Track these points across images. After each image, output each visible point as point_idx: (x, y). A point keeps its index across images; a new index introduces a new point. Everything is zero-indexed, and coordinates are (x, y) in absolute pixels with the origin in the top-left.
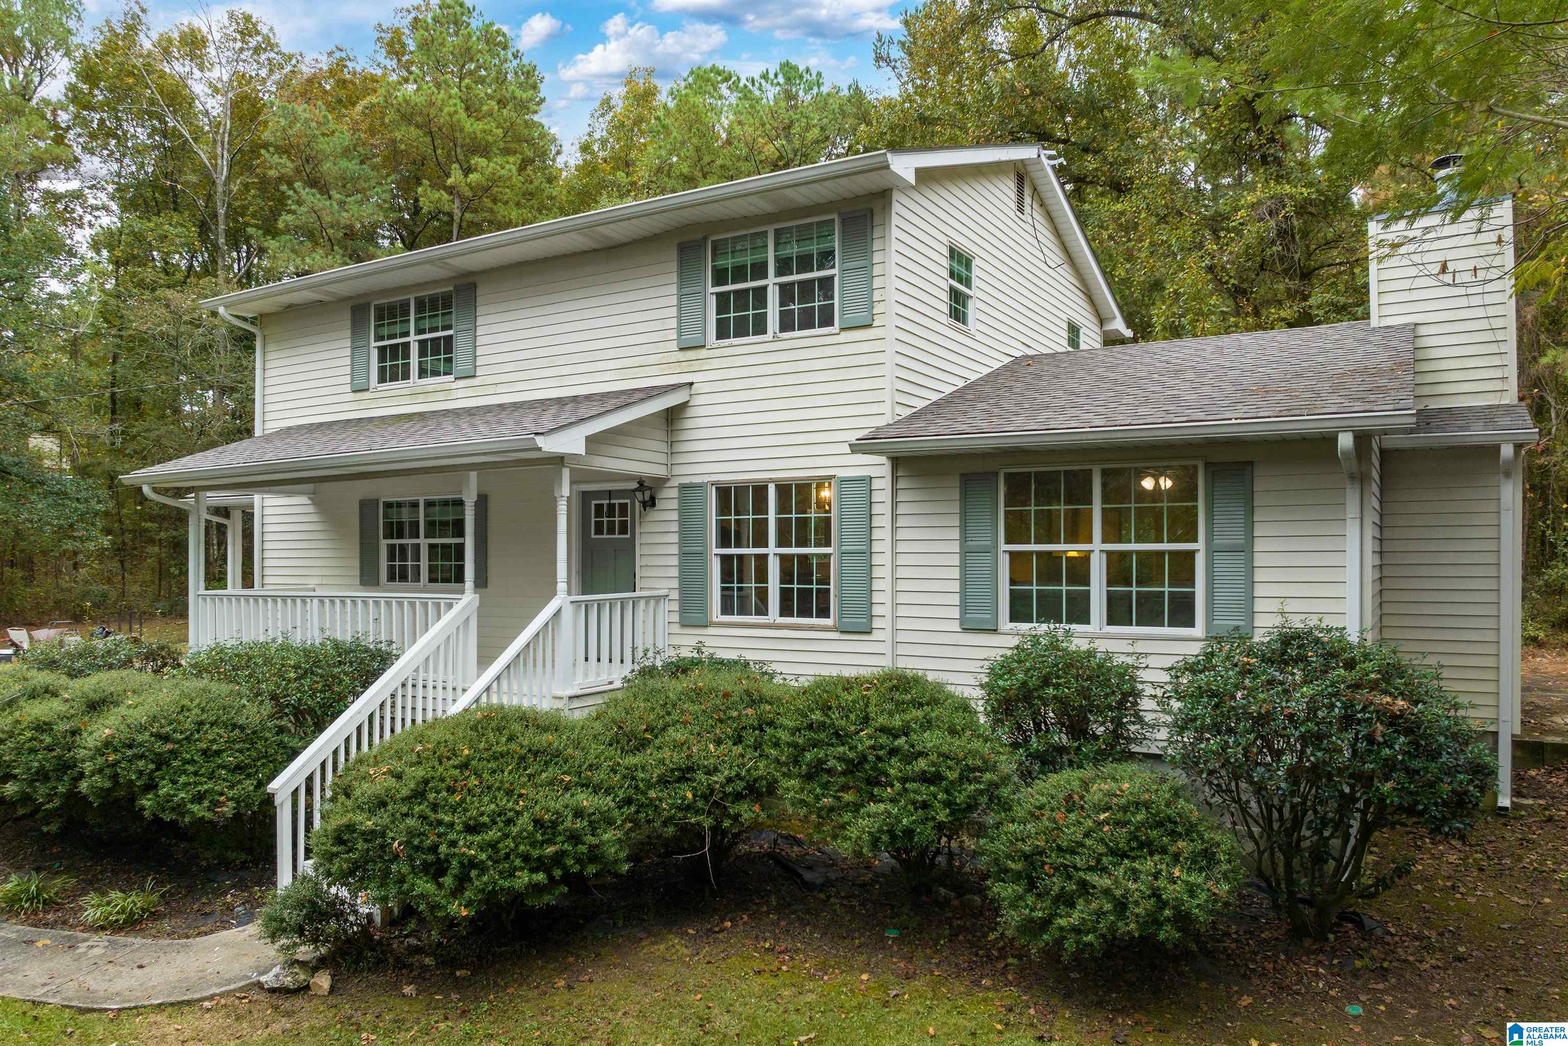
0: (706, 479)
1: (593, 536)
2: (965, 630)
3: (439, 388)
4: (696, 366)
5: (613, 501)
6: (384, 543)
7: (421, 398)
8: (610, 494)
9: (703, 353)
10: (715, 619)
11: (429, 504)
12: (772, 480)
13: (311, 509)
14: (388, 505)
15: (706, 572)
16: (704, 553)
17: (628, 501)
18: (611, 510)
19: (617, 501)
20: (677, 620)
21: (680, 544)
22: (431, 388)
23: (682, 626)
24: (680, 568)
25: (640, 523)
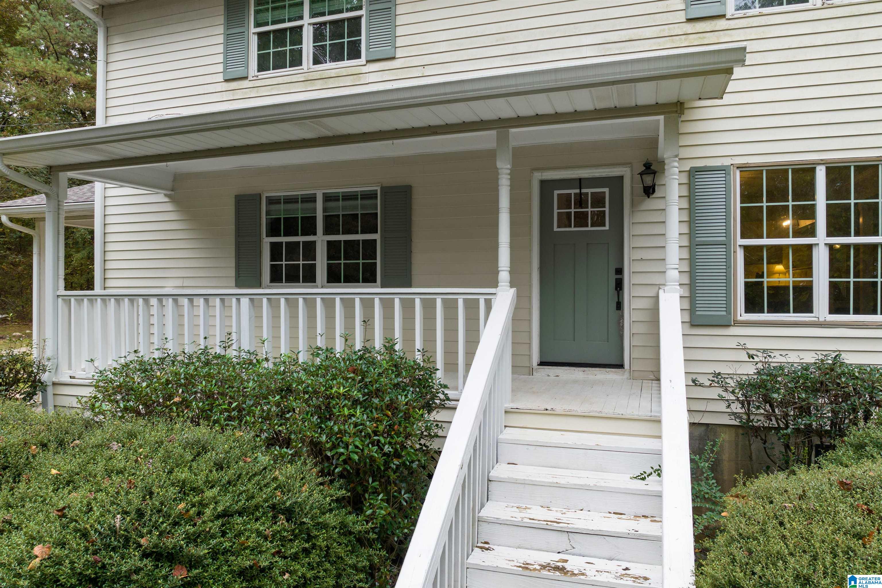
0: (727, 162)
1: (556, 229)
3: (344, 72)
5: (584, 191)
6: (267, 241)
7: (319, 85)
8: (580, 182)
10: (739, 318)
11: (327, 198)
12: (821, 162)
13: (169, 207)
14: (271, 201)
15: (728, 267)
16: (726, 245)
17: (606, 190)
18: (581, 201)
19: (589, 191)
20: (687, 319)
21: (692, 234)
22: (333, 73)
23: (693, 325)
24: (692, 261)
25: (632, 212)
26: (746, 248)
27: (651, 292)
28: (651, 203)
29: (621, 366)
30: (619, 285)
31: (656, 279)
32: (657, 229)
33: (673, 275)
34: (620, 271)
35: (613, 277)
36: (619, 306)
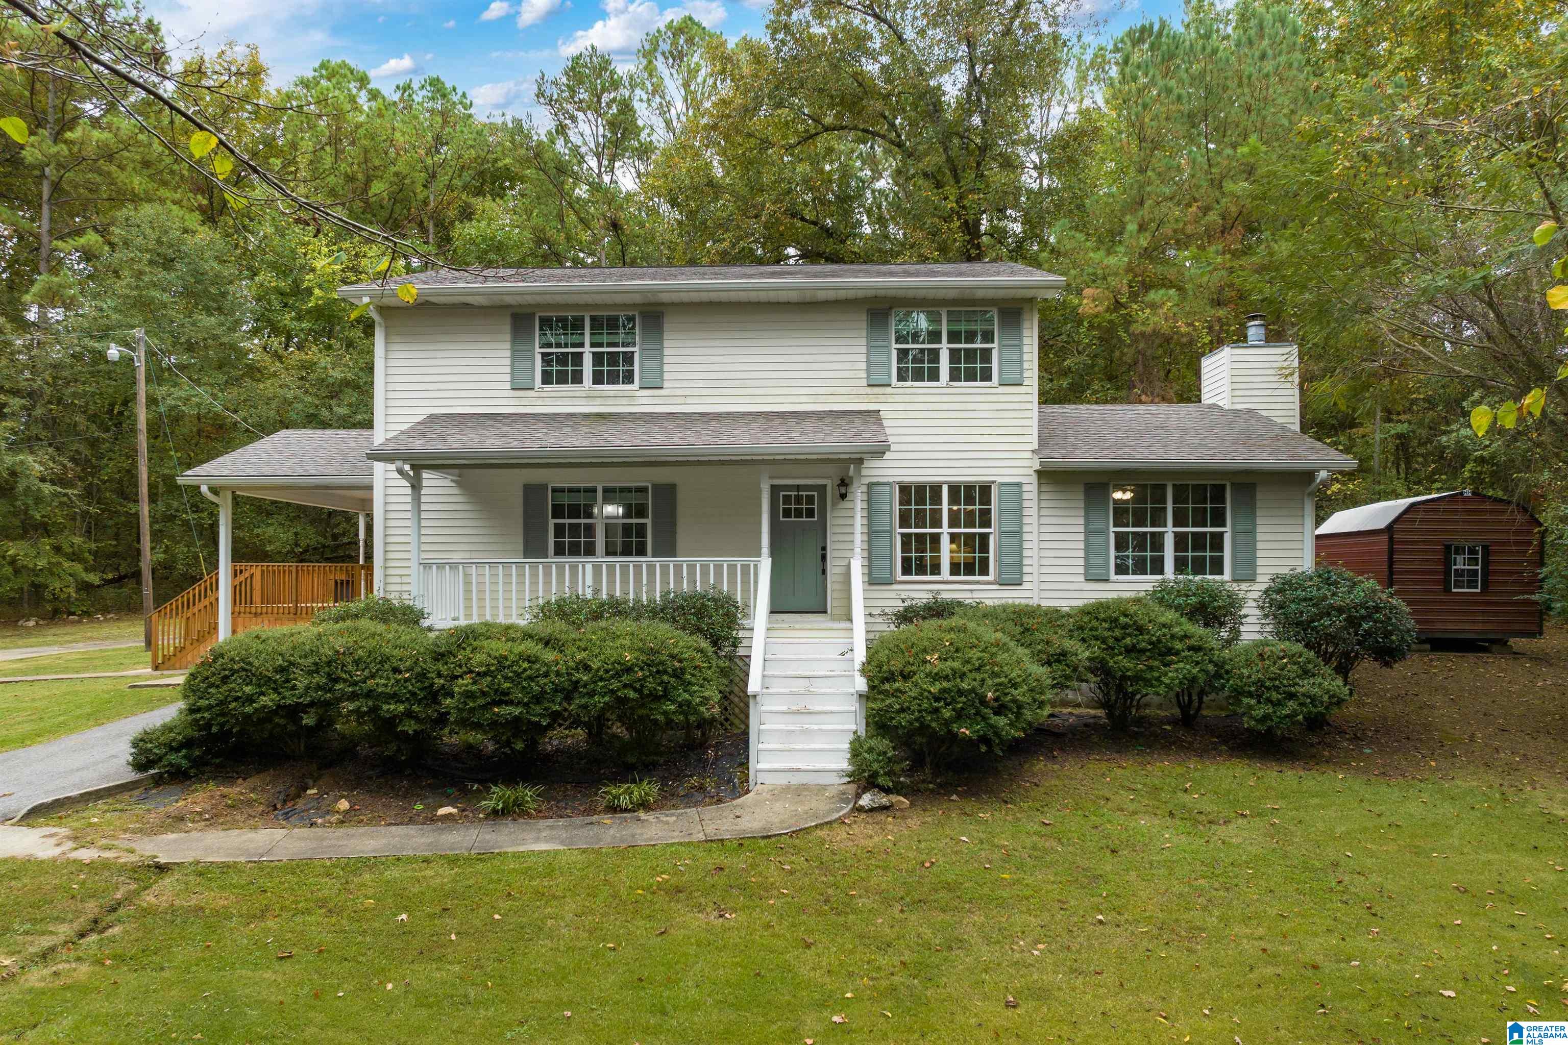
0: (891, 480)
1: (780, 519)
2: (1088, 581)
3: (619, 393)
4: (882, 398)
5: (800, 493)
6: (552, 522)
7: (598, 401)
8: (798, 488)
9: (888, 390)
10: (898, 579)
11: (606, 490)
12: (945, 483)
13: (456, 491)
14: (555, 490)
15: (891, 546)
16: (890, 532)
17: (815, 494)
18: (798, 499)
19: (804, 494)
20: (866, 579)
21: (870, 525)
22: (612, 394)
23: (870, 584)
24: (870, 541)
25: (832, 510)
26: (903, 535)
27: (845, 563)
28: (845, 504)
29: (825, 612)
30: (824, 558)
31: (848, 554)
32: (849, 522)
33: (858, 550)
34: (824, 549)
35: (820, 552)
36: (824, 572)
